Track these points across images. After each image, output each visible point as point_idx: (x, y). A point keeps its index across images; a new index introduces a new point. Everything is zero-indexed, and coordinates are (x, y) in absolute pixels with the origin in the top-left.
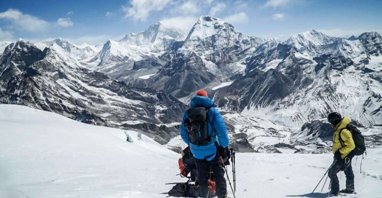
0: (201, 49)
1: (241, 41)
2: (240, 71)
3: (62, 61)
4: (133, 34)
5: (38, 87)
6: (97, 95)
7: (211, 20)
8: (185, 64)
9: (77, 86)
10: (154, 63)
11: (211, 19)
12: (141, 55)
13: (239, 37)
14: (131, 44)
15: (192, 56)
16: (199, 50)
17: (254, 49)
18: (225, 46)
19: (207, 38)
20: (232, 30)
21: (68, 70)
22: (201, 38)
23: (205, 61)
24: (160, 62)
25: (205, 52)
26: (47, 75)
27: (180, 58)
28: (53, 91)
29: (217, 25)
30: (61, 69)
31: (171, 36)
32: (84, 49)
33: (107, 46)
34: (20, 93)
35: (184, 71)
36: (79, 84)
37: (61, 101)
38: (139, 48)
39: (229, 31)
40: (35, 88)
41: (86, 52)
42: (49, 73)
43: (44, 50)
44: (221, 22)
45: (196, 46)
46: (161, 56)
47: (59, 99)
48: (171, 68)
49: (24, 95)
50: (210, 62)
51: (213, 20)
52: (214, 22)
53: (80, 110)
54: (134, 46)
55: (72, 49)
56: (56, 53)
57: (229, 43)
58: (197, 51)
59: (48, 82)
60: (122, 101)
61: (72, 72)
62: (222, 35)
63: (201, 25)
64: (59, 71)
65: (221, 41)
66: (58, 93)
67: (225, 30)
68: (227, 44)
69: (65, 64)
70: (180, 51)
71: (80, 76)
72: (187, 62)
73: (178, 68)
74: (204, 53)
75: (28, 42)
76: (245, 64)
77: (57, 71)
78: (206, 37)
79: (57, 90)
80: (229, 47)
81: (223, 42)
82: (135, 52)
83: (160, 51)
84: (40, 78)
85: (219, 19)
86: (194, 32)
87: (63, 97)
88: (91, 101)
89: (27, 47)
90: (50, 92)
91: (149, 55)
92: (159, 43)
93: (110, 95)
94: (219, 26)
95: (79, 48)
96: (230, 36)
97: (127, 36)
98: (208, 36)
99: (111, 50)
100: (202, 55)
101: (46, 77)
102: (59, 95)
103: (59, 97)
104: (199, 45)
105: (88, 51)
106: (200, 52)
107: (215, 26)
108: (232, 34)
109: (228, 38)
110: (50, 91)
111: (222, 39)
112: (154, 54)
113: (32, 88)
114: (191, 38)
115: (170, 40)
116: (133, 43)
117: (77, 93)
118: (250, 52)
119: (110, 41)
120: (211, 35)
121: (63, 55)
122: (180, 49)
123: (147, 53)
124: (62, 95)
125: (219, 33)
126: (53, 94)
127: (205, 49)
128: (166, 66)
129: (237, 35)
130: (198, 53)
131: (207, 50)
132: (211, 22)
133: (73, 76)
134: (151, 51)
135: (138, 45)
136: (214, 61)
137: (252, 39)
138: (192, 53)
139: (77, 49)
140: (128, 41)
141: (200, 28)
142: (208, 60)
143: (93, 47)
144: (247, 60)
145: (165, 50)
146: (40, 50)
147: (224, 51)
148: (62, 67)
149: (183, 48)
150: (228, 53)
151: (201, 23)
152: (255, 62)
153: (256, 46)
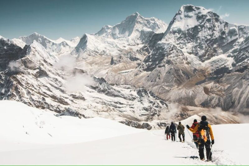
0: (182, 42)
1: (227, 31)
2: (226, 65)
3: (42, 58)
4: (109, 26)
5: (22, 85)
6: (78, 92)
7: (193, 10)
8: (166, 58)
9: (58, 83)
10: (133, 58)
11: (194, 8)
12: (119, 49)
13: (225, 27)
14: (108, 38)
15: (172, 50)
16: (180, 43)
17: (241, 40)
18: (209, 37)
19: (188, 30)
20: (217, 20)
21: (49, 67)
22: (183, 29)
23: (186, 54)
24: (138, 56)
25: (187, 44)
26: (29, 74)
27: (160, 52)
28: (35, 89)
29: (200, 15)
30: (42, 67)
31: (149, 28)
32: (60, 44)
33: (84, 40)
34: (5, 91)
35: (164, 66)
36: (60, 82)
37: (44, 99)
38: (116, 41)
39: (214, 21)
40: (19, 86)
41: (62, 46)
42: (31, 71)
43: (24, 48)
44: (204, 11)
45: (176, 38)
46: (139, 49)
47: (42, 96)
48: (150, 63)
49: (9, 93)
50: (192, 56)
51: (195, 9)
52: (197, 12)
53: (62, 107)
54: (111, 40)
55: (48, 45)
56: (36, 51)
57: (213, 34)
58: (178, 44)
59: (31, 80)
60: (102, 98)
61: (51, 69)
62: (205, 25)
63: (182, 16)
64: (40, 68)
65: (205, 32)
66: (40, 91)
67: (209, 20)
68: (212, 35)
69: (45, 61)
70: (159, 44)
71: (60, 74)
72: (167, 56)
73: (157, 62)
74: (186, 46)
75: (8, 40)
76: (232, 57)
77: (38, 68)
78: (188, 28)
79: (40, 88)
80: (214, 38)
81: (206, 33)
82: (112, 46)
83: (138, 44)
84: (23, 76)
85: (202, 8)
86: (175, 23)
87: (46, 95)
88: (72, 99)
89: (7, 44)
90: (33, 90)
91: (126, 48)
92: (137, 36)
93: (90, 92)
94: (203, 16)
95: (55, 43)
96: (214, 26)
97: (103, 29)
98: (190, 27)
99: (87, 44)
100: (183, 48)
101: (29, 75)
102: (42, 93)
103: (41, 94)
104: (180, 37)
105: (64, 46)
106: (181, 45)
107: (197, 16)
108: (217, 24)
109: (212, 28)
110: (33, 88)
111: (206, 30)
112: (133, 47)
113: (17, 86)
114: (171, 30)
115: (148, 32)
116: (109, 36)
117: (59, 90)
118: (238, 42)
119: (87, 34)
120: (193, 26)
121: (43, 53)
122: (159, 42)
123: (125, 47)
124: (45, 93)
125: (203, 24)
126: (36, 92)
127: (186, 41)
128: (146, 61)
129: (223, 24)
130: (179, 46)
131: (189, 43)
132: (194, 12)
133: (53, 73)
134: (129, 45)
135: (114, 38)
136: (196, 54)
137: (241, 29)
138: (172, 46)
139: (53, 44)
140: (104, 35)
141: (181, 18)
142: (190, 53)
143: (68, 42)
144: (234, 52)
145: (143, 44)
146: (20, 48)
147: (208, 43)
148: (43, 65)
149: (163, 41)
150: (212, 45)
151: (183, 13)
152: (243, 54)
153: (245, 36)
